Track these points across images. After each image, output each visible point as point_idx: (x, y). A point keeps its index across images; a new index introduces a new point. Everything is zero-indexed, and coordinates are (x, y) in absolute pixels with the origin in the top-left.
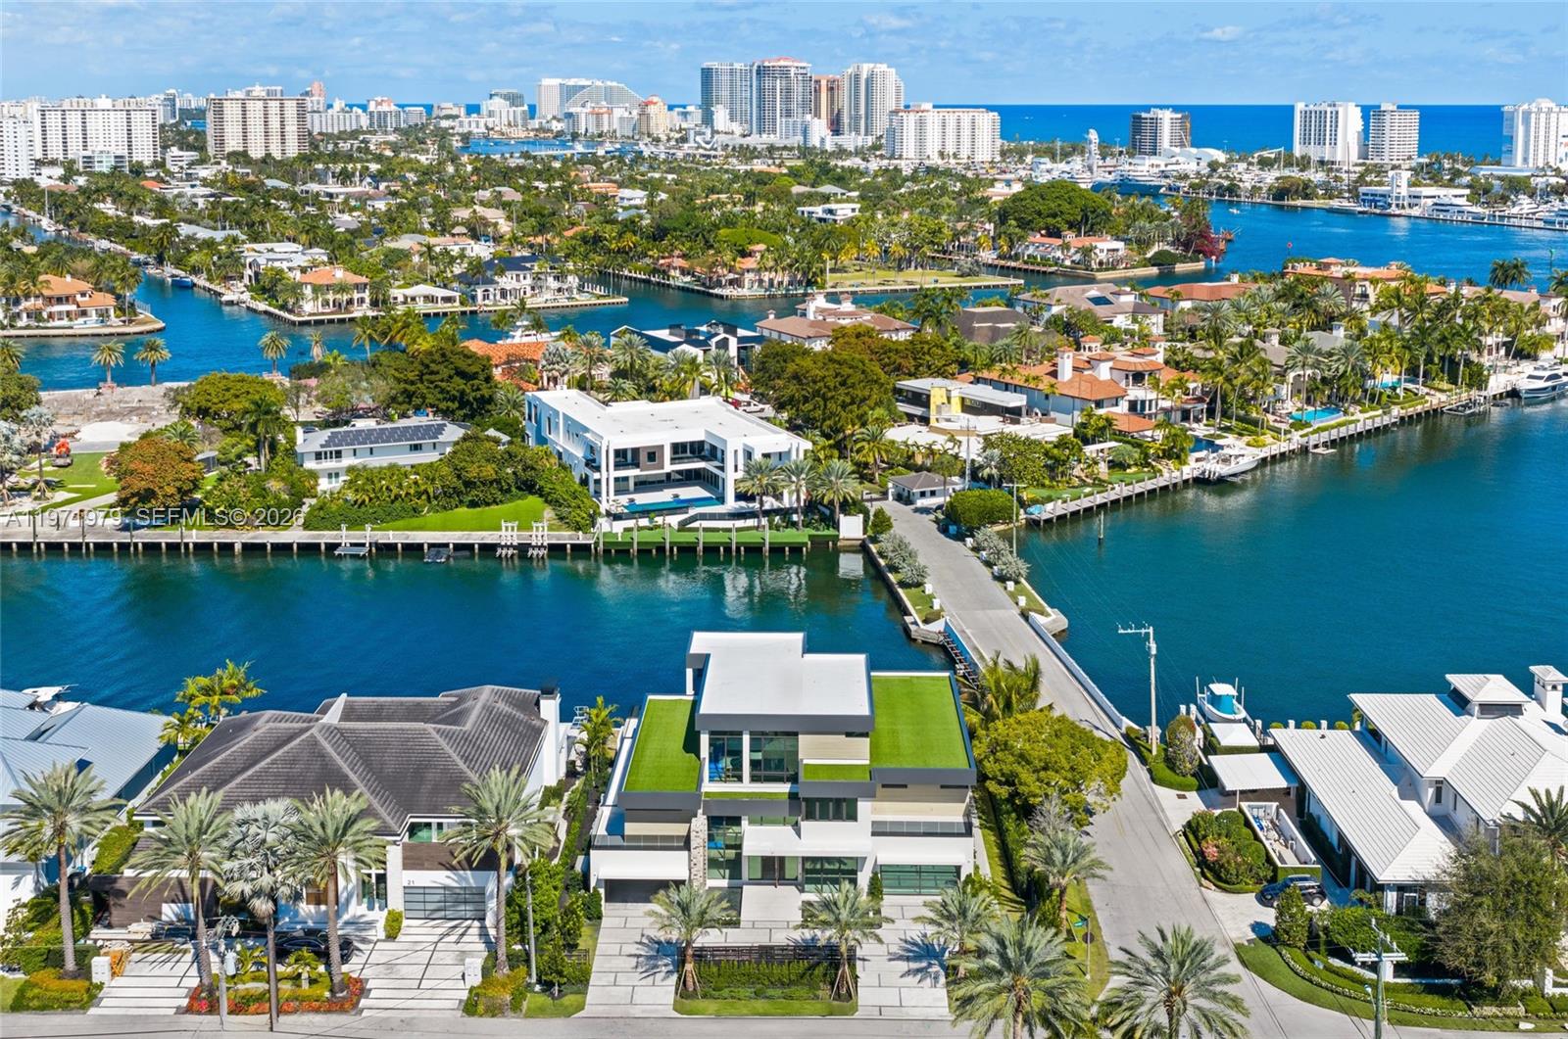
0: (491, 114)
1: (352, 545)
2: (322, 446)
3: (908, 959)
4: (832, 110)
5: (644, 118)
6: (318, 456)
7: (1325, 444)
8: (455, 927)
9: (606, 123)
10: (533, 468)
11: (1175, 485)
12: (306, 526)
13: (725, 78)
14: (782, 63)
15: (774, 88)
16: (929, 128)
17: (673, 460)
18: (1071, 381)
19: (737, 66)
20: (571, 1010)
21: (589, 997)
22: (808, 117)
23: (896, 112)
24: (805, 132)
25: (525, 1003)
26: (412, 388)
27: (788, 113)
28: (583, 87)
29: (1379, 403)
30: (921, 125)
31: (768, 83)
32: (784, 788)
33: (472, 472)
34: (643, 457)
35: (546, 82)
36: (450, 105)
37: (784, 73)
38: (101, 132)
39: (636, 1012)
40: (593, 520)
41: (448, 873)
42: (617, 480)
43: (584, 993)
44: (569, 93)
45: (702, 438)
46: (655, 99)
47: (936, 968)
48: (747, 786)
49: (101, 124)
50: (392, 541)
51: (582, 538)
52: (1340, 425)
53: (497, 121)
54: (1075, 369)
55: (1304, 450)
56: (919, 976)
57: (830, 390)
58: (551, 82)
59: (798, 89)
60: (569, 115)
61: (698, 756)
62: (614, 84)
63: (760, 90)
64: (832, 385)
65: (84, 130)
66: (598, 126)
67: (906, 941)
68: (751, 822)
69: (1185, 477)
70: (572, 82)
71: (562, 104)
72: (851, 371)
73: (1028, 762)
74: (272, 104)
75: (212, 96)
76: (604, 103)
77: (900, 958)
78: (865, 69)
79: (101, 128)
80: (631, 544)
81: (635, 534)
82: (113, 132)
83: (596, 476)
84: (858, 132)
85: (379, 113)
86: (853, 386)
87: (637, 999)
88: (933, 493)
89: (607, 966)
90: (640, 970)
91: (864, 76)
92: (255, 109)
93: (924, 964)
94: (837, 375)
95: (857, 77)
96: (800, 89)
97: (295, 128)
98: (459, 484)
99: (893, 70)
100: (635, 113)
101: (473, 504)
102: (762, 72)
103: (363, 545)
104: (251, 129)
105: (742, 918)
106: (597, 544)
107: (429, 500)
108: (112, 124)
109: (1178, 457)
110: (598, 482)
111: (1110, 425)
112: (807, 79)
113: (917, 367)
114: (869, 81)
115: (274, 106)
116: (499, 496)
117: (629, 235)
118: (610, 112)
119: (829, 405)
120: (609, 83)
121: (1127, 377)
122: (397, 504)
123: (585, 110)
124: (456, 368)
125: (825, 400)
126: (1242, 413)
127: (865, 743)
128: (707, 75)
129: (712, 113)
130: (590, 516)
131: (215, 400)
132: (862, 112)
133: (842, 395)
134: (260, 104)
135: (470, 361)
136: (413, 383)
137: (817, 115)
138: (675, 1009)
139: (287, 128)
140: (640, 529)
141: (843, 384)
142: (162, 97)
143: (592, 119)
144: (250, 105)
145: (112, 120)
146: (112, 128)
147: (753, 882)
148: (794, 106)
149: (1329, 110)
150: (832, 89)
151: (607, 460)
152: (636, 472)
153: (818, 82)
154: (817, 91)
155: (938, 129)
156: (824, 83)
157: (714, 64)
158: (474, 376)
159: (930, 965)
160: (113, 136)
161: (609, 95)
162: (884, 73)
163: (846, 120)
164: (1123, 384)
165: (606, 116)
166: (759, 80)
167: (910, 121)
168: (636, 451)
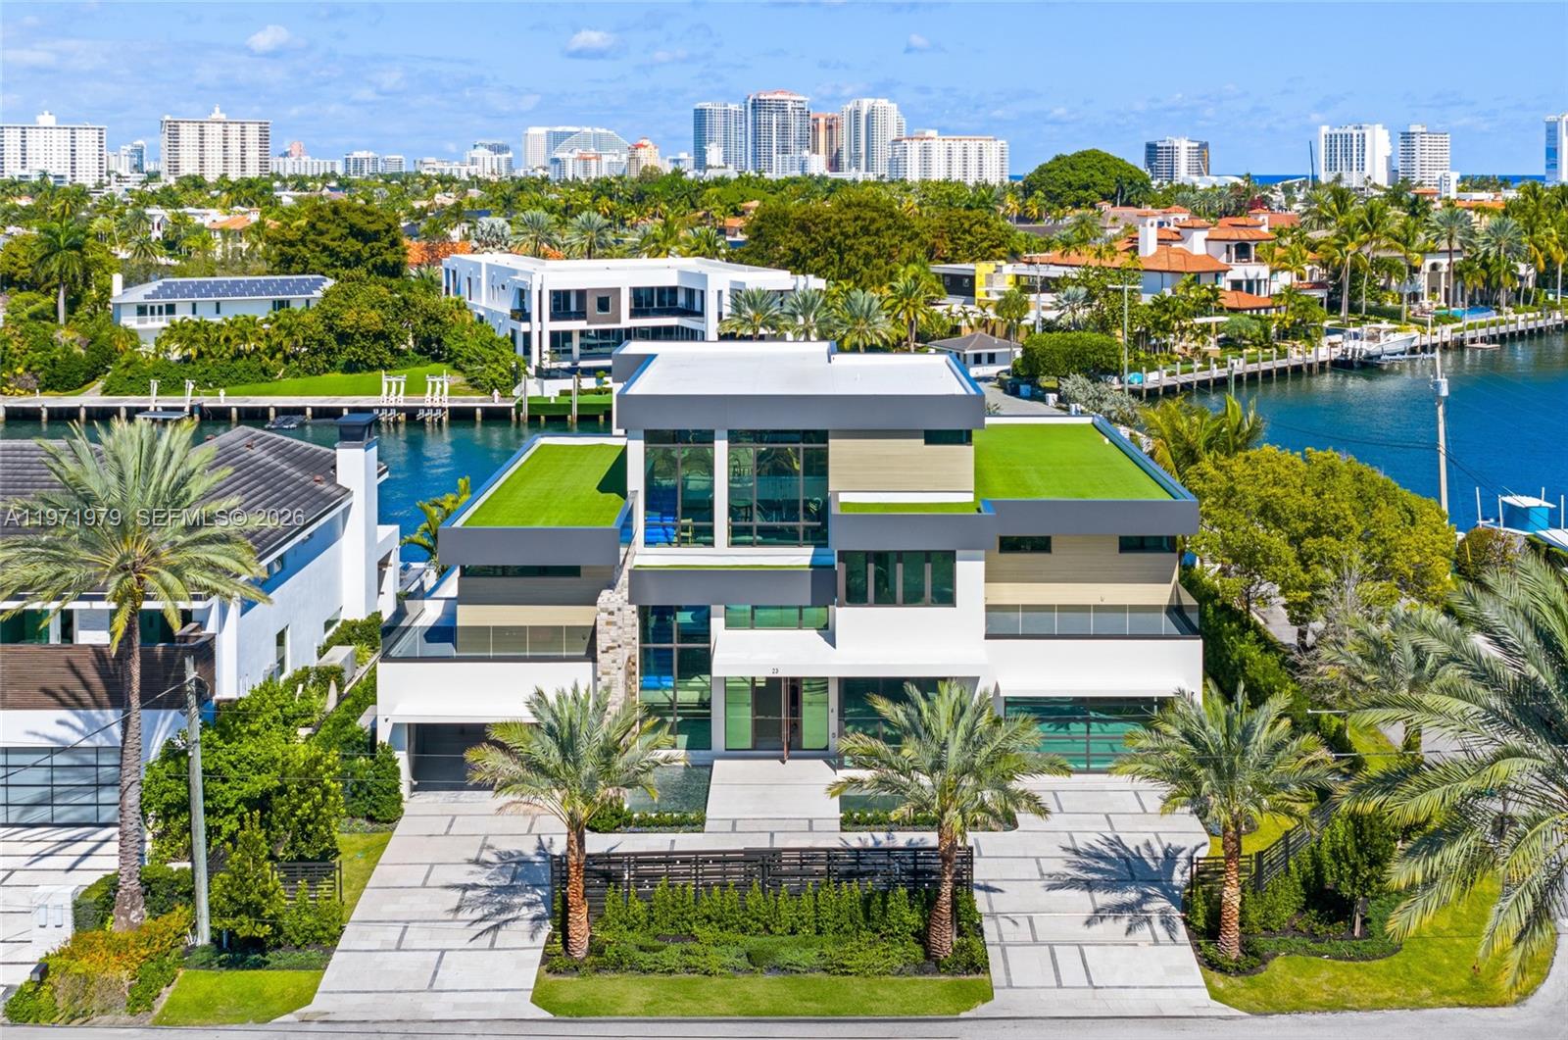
0: (474, 161)
1: (165, 409)
2: (146, 297)
3: (1089, 886)
4: (831, 150)
5: (634, 162)
6: (142, 310)
7: (1483, 340)
8: (71, 841)
9: (594, 169)
10: (438, 321)
11: (1310, 366)
12: (105, 391)
13: (719, 120)
14: (779, 96)
15: (770, 124)
16: (934, 155)
17: (634, 314)
18: (1155, 256)
19: (732, 107)
20: (276, 1006)
21: (330, 978)
22: (806, 153)
23: (898, 141)
24: (803, 166)
25: (166, 993)
26: (291, 251)
27: (785, 150)
28: (571, 134)
29: (1535, 303)
30: (926, 152)
31: (763, 117)
32: (800, 557)
33: (349, 319)
34: (591, 304)
35: (534, 131)
36: (433, 160)
37: (781, 107)
38: (42, 152)
39: (439, 1007)
40: (516, 376)
41: (65, 714)
42: (554, 335)
43: (321, 966)
44: (557, 139)
45: (673, 282)
46: (646, 142)
47: (1159, 904)
48: (722, 554)
49: (42, 143)
50: (223, 404)
51: (497, 401)
52: (1493, 324)
53: (480, 169)
54: (1161, 241)
55: (1460, 345)
56: (1124, 922)
57: (847, 237)
58: (538, 132)
59: (795, 123)
60: (556, 161)
61: (623, 494)
62: (604, 131)
63: (755, 124)
64: (850, 230)
65: (24, 149)
66: (585, 172)
67: (1077, 852)
68: (730, 624)
69: (1321, 359)
70: (559, 129)
71: (549, 152)
72: (875, 214)
73: (1278, 522)
74: (231, 127)
75: (168, 118)
76: (593, 150)
77: (1073, 883)
78: (866, 105)
79: (42, 148)
80: (569, 407)
81: (576, 400)
82: (55, 152)
83: (525, 327)
84: (858, 168)
85: (356, 159)
86: (878, 232)
87: (446, 978)
88: (992, 359)
89: (388, 910)
90: (466, 915)
91: (864, 113)
92: (214, 132)
93: (1131, 896)
94: (856, 219)
95: (857, 113)
96: (798, 125)
97: (256, 154)
98: (330, 339)
99: (895, 106)
100: (624, 157)
101: (350, 368)
102: (757, 105)
103: (181, 409)
104: (208, 154)
105: (709, 814)
106: (519, 407)
107: (286, 360)
108: (55, 143)
109: (1308, 337)
110: (527, 336)
111: (1216, 297)
112: (804, 114)
113: (955, 251)
114: (870, 118)
115: (234, 130)
116: (388, 358)
117: (604, 199)
118: (598, 158)
119: (847, 257)
120: (598, 130)
121: (1228, 251)
122: (240, 363)
123: (572, 156)
124: (352, 226)
125: (841, 253)
126: (1373, 304)
127: (963, 456)
128: (700, 116)
129: (705, 152)
130: (511, 371)
131: (23, 263)
132: (863, 150)
133: (864, 245)
134: (220, 127)
135: (370, 219)
136: (292, 244)
137: (815, 151)
138: (536, 1000)
139: (248, 154)
140: (582, 392)
141: (866, 231)
142: (129, 148)
143: (579, 164)
144: (208, 128)
145: (55, 139)
146: (55, 148)
147: (732, 753)
148: (791, 143)
149: (1355, 133)
150: (830, 127)
151: (540, 306)
152: (581, 325)
153: (816, 120)
154: (815, 130)
155: (943, 158)
156: (822, 121)
157: (707, 105)
158: (375, 236)
159: (1146, 897)
160: (55, 156)
161: (599, 142)
162: (885, 109)
163: (845, 159)
164: (1223, 259)
165: (594, 162)
166: (754, 113)
167: (914, 149)
168: (581, 294)
